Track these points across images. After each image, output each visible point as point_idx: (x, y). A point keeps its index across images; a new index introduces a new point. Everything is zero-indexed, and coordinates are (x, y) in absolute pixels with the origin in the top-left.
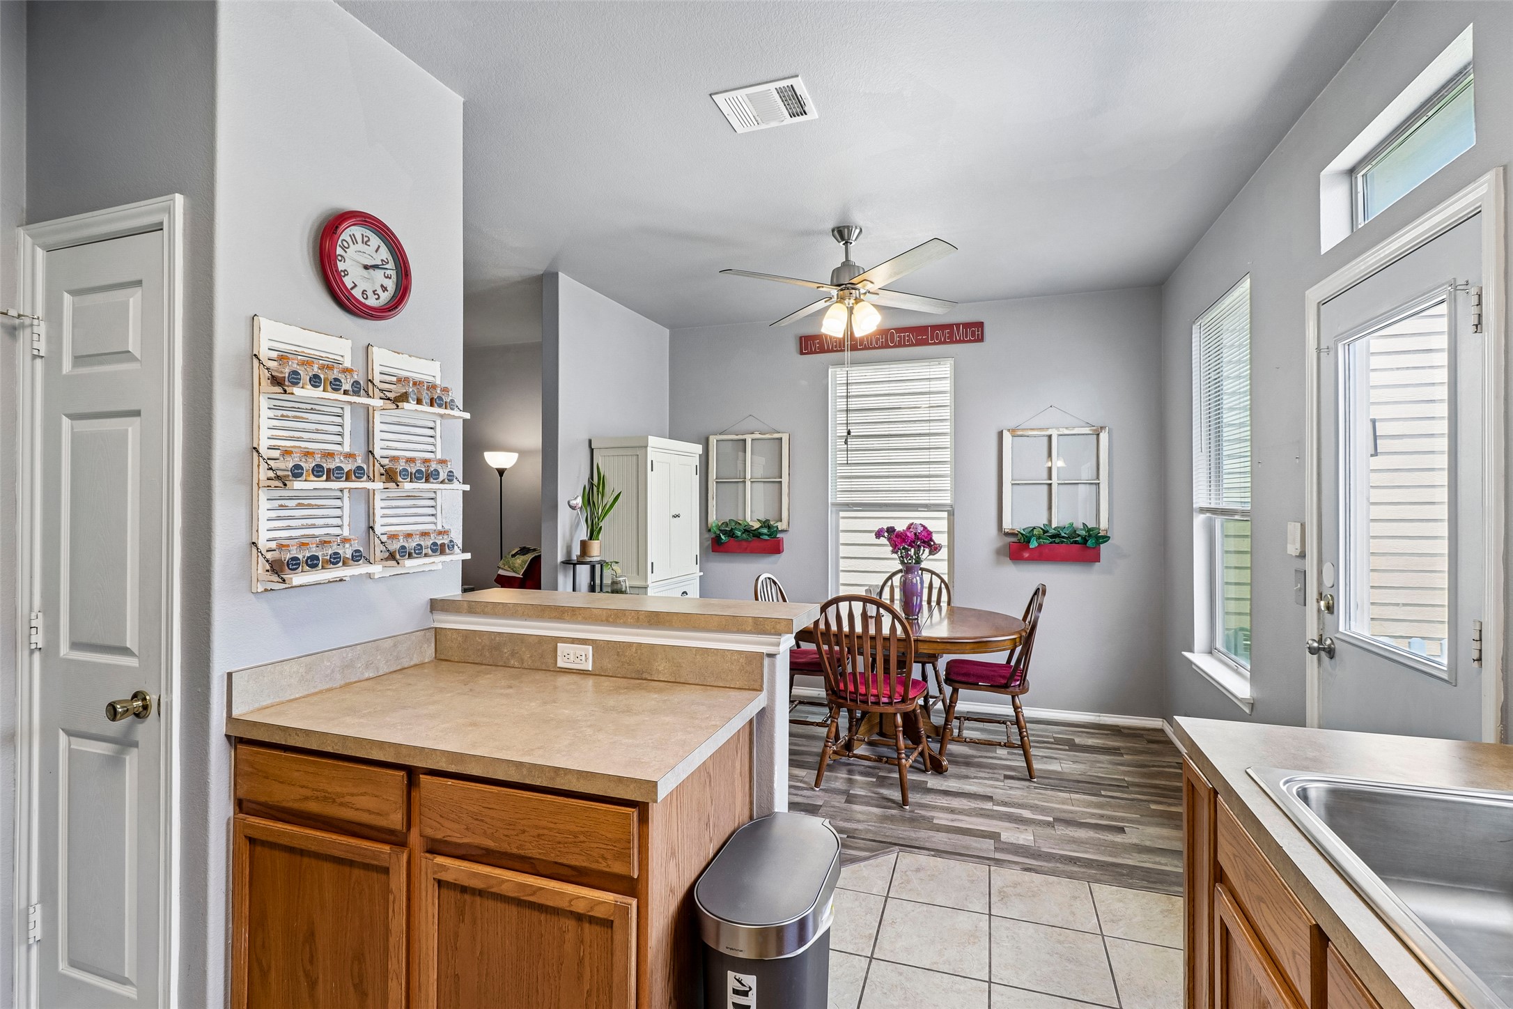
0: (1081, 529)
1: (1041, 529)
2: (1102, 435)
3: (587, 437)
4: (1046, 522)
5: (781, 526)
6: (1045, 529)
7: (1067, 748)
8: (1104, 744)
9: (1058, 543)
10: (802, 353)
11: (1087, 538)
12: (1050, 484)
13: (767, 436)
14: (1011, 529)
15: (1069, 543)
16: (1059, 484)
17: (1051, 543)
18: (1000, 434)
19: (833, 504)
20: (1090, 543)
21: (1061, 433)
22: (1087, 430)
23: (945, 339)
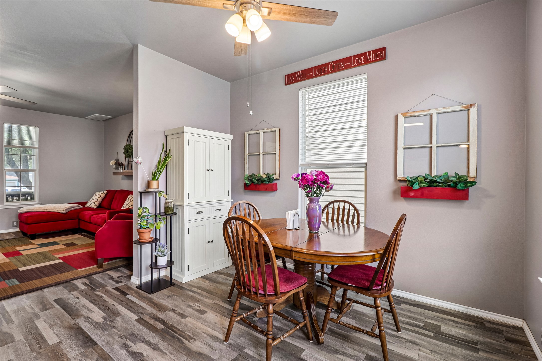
0: (453, 177)
1: (424, 177)
2: (471, 110)
3: (164, 130)
4: (428, 172)
5: (276, 177)
6: (426, 177)
7: (432, 334)
8: (465, 336)
9: (436, 186)
10: (286, 85)
11: (458, 183)
12: (431, 147)
13: (269, 130)
14: (403, 177)
15: (444, 186)
16: (438, 147)
17: (428, 186)
18: (396, 117)
19: (302, 165)
20: (459, 186)
21: (439, 112)
22: (460, 108)
23: (361, 62)
